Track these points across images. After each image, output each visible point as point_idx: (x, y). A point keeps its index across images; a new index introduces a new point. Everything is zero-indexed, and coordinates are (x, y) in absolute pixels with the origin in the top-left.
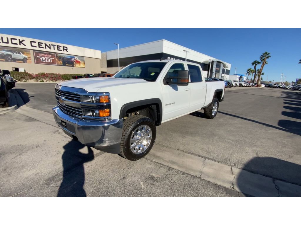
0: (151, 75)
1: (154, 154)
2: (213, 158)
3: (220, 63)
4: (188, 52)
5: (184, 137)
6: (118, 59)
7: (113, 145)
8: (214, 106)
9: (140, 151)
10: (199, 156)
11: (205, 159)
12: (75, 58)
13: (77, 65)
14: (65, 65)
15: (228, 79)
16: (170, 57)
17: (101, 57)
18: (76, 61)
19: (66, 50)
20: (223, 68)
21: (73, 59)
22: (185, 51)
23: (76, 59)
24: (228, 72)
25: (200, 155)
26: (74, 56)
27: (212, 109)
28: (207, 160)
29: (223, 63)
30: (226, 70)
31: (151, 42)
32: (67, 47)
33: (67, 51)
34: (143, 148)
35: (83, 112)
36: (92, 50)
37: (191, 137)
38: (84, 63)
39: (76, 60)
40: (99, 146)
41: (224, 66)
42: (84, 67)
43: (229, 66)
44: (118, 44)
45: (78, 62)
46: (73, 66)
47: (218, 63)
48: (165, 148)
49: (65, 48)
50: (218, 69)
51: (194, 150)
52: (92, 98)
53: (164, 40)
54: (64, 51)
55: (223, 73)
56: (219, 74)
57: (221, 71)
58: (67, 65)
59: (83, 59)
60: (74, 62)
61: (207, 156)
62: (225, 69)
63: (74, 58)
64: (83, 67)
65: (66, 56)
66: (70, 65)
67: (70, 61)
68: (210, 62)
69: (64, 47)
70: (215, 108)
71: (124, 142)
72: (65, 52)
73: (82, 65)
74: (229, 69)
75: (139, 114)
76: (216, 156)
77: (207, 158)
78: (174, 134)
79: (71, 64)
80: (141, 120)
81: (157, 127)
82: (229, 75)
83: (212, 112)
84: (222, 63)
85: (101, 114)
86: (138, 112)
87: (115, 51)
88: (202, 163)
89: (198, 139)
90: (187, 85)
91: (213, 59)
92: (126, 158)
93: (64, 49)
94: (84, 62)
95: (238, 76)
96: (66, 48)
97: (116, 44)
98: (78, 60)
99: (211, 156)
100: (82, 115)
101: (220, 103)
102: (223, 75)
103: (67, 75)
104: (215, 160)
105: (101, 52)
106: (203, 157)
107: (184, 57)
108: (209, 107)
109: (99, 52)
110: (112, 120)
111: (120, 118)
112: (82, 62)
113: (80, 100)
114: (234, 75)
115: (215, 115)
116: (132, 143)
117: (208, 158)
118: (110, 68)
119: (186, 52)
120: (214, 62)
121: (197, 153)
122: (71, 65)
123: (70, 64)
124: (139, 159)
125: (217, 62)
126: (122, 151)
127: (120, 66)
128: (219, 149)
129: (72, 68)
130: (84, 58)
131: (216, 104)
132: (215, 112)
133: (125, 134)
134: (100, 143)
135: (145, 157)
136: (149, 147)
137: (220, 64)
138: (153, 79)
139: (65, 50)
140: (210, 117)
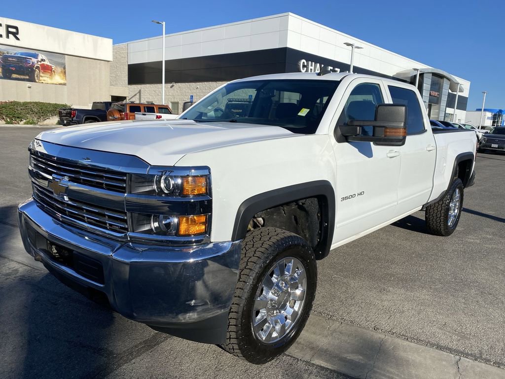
0: (300, 114)
1: (312, 343)
2: (481, 354)
3: (441, 77)
4: (358, 48)
5: (382, 291)
6: (161, 62)
7: (210, 318)
8: (451, 199)
9: (275, 335)
10: (440, 347)
11: (458, 357)
12: (40, 58)
13: (45, 78)
14: (10, 78)
15: (463, 122)
16: (307, 61)
17: (114, 55)
18: (43, 65)
19: (15, 35)
20: (450, 91)
21: (34, 60)
22: (348, 45)
23: (42, 60)
24: (463, 104)
25: (442, 343)
26: (37, 52)
27: (448, 209)
28: (466, 362)
29: (448, 79)
30: (459, 96)
31: (254, 20)
32: (16, 28)
33: (18, 39)
34: (283, 327)
35: (129, 222)
36: (90, 38)
37: (403, 291)
38: (65, 72)
39: (42, 62)
40: (174, 320)
41: (453, 86)
42: (65, 84)
43: (465, 88)
44: (164, 23)
45: (46, 69)
46: (32, 80)
47: (436, 78)
48: (337, 324)
49: (10, 30)
50: (436, 94)
51: (420, 331)
52: (158, 182)
53: (290, 13)
54: (8, 37)
55: (450, 104)
56: (439, 109)
57: (444, 99)
58: (14, 76)
59: (60, 60)
60: (37, 67)
61: (461, 349)
62: (456, 95)
63: (36, 56)
64: (62, 82)
65: (13, 52)
66: (22, 77)
67: (24, 65)
68: (415, 76)
69: (8, 27)
70: (455, 205)
71: (241, 310)
72: (12, 40)
73: (58, 79)
74: (465, 94)
75: (263, 226)
76: (486, 348)
77: (462, 353)
78: (352, 283)
79: (27, 75)
80: (283, 244)
81: (319, 263)
82: (465, 112)
83: (447, 217)
84: (445, 79)
85: (183, 228)
86: (260, 220)
87: (154, 41)
88: (453, 370)
89: (424, 295)
90: (400, 143)
91: (422, 67)
92: (240, 355)
93: (8, 33)
94: (64, 68)
95: (489, 115)
96: (14, 30)
97: (158, 23)
98: (47, 63)
99: (474, 349)
100: (127, 229)
101: (466, 190)
102: (449, 110)
103: (15, 104)
104: (487, 361)
105: (114, 43)
106: (451, 350)
107: (346, 61)
108: (438, 202)
109: (108, 42)
110: (211, 246)
111: (233, 240)
112: (59, 69)
113: (124, 188)
114: (480, 110)
115: (455, 224)
116: (258, 313)
117: (467, 355)
118: (136, 88)
119: (350, 47)
120: (425, 75)
121: (432, 341)
122: (27, 77)
123: (24, 75)
124: (273, 359)
125: (434, 74)
126: (233, 335)
127: (166, 82)
128: (489, 326)
129: (29, 84)
130: (64, 58)
131: (457, 195)
132: (455, 216)
133: (244, 285)
134: (177, 314)
135: (287, 353)
136: (298, 320)
137: (442, 80)
138: (309, 126)
139: (10, 35)
140: (443, 232)
